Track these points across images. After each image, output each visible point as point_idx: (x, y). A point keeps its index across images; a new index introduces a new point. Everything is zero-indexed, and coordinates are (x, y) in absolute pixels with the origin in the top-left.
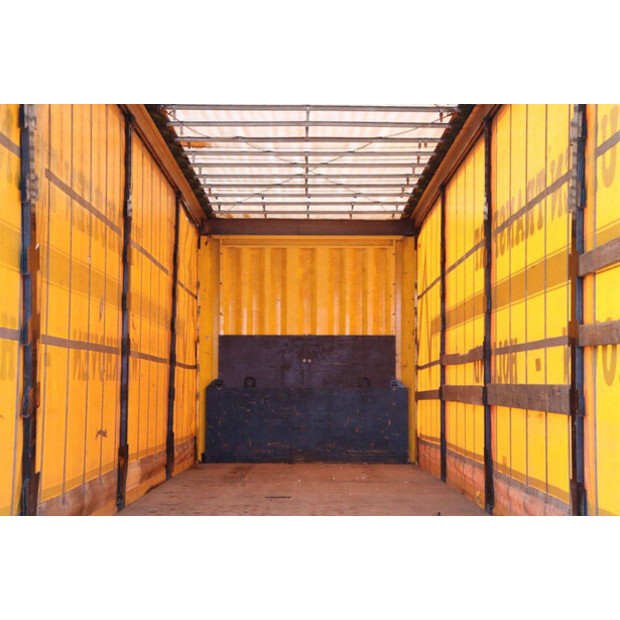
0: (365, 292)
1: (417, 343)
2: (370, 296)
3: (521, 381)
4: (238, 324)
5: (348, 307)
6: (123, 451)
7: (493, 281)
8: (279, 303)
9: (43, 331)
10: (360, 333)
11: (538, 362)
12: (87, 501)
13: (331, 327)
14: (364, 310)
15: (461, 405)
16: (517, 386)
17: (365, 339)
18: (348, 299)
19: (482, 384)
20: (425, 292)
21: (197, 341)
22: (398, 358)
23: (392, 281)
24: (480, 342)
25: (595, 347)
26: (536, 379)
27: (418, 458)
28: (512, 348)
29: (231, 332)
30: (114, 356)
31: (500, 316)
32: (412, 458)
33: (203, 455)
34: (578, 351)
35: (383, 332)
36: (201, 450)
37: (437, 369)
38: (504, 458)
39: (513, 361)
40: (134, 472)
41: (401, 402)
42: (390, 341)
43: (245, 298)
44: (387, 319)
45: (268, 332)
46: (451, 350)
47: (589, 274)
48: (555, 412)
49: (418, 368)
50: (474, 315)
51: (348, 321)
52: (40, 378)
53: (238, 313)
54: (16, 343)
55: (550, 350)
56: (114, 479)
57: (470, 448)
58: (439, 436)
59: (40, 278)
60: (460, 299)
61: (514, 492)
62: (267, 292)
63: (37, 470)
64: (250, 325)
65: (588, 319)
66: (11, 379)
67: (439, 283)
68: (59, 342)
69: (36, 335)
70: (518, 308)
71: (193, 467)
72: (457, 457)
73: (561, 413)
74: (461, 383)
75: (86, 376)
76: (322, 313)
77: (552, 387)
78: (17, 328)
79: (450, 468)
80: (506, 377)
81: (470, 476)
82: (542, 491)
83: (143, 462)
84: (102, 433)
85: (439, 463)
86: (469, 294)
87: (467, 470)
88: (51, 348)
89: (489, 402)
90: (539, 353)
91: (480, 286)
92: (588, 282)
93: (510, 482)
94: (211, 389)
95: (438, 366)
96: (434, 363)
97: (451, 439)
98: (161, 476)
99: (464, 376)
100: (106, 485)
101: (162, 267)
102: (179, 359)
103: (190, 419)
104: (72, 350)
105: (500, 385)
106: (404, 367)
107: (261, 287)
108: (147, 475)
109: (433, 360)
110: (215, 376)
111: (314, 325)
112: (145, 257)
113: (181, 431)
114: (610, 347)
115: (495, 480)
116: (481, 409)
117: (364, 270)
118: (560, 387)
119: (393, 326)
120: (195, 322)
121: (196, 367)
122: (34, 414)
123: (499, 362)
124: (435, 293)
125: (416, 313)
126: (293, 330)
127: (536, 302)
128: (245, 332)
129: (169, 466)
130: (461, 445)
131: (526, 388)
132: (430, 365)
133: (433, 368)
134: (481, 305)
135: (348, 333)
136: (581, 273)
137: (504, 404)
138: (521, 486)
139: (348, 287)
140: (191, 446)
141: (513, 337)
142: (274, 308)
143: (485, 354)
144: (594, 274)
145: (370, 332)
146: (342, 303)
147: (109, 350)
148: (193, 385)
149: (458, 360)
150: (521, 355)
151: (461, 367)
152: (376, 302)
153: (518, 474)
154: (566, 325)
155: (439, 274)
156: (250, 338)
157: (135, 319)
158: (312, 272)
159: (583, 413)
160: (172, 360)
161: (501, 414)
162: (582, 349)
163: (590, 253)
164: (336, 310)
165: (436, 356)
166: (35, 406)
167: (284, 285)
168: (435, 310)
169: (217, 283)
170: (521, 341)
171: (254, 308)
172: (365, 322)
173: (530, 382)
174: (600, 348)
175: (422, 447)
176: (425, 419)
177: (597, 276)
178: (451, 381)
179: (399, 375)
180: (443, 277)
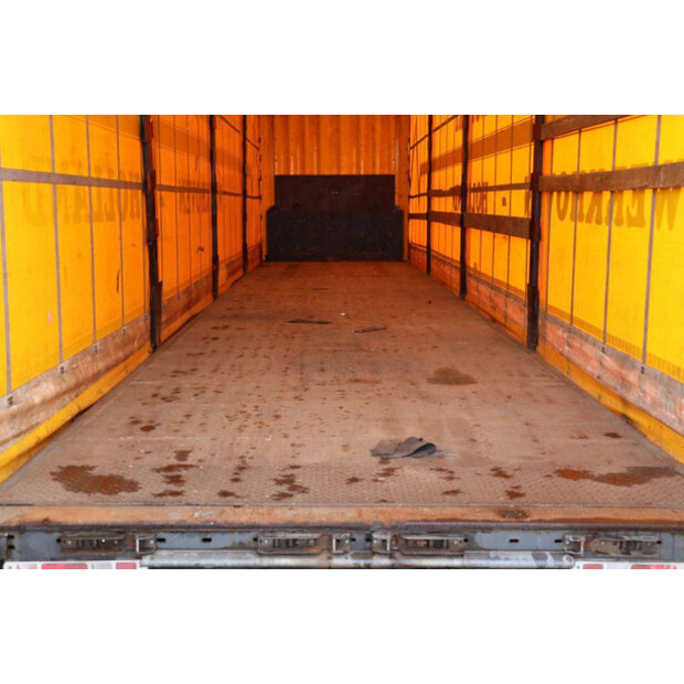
0: (374, 144)
1: (409, 180)
2: (378, 148)
3: (490, 212)
4: (288, 168)
5: (363, 155)
6: (215, 259)
7: (469, 140)
8: (315, 153)
9: (158, 182)
10: (370, 173)
11: (504, 200)
12: (194, 296)
13: (351, 169)
14: (374, 158)
15: (442, 225)
16: (487, 216)
17: (374, 177)
18: (362, 149)
19: (459, 212)
20: (416, 145)
21: (260, 179)
22: (397, 190)
23: (393, 136)
24: (459, 182)
25: (551, 193)
26: (502, 211)
27: (409, 258)
28: (484, 189)
29: (282, 172)
30: (206, 195)
31: (475, 165)
32: (406, 258)
33: (266, 257)
34: (537, 195)
35: (386, 172)
36: (264, 253)
37: (424, 199)
38: (475, 264)
39: (484, 198)
40: (223, 273)
41: (399, 220)
42: (390, 178)
43: (292, 148)
44: (390, 164)
45: (308, 173)
46: (436, 186)
47: (547, 139)
48: (517, 236)
49: (410, 197)
50: (454, 163)
51: (362, 164)
52: (158, 216)
53: (288, 160)
54: (140, 192)
55: (514, 192)
56: (211, 279)
57: (449, 255)
58: (425, 244)
59: (154, 143)
60: (443, 151)
61: (482, 288)
62: (307, 145)
63: (160, 280)
64: (295, 168)
65: (546, 171)
66: (138, 217)
67: (427, 139)
68: (170, 189)
69: (154, 185)
70: (489, 161)
71: (260, 265)
72: (438, 260)
73: (522, 237)
74: (443, 210)
75: (188, 211)
76: (344, 160)
77: (515, 219)
78: (140, 181)
79: (433, 266)
80: (478, 209)
81: (448, 273)
82: (504, 288)
83: (228, 265)
84: (201, 249)
85: (425, 263)
86: (450, 148)
87: (447, 269)
88: (164, 193)
89: (465, 225)
90: (505, 193)
91: (459, 143)
92: (547, 145)
93: (479, 281)
94: (270, 212)
95: (426, 197)
96: (423, 195)
97: (435, 247)
98: (240, 273)
99: (445, 205)
100: (205, 284)
101: (236, 130)
102: (249, 193)
103: (257, 233)
104: (178, 194)
105: (473, 214)
106: (400, 196)
107: (303, 141)
108: (231, 274)
109: (422, 192)
110: (273, 203)
111: (339, 167)
112: (225, 123)
113: (252, 242)
114: (563, 194)
115: (468, 278)
116: (458, 230)
117: (373, 129)
118: (522, 219)
119: (393, 168)
120: (258, 167)
121: (260, 197)
122: (155, 241)
123: (473, 199)
124: (424, 146)
125: (409, 159)
126: (326, 172)
127: (504, 157)
128: (292, 173)
129: (245, 265)
130: (442, 251)
131: (495, 218)
132: (419, 195)
133: (422, 198)
134: (460, 156)
135: (362, 173)
136: (542, 138)
137: (477, 228)
138: (488, 284)
139: (363, 141)
140: (258, 251)
141: (485, 181)
142: (312, 156)
143: (462, 191)
144: (553, 139)
145: (378, 172)
146: (358, 152)
147: (204, 191)
148: (258, 210)
149: (441, 194)
150: (490, 195)
151: (443, 199)
152: (382, 152)
153: (485, 275)
154: (528, 175)
155: (427, 133)
156: (295, 177)
157: (219, 168)
158: (338, 130)
159: (540, 237)
160: (245, 195)
161: (474, 234)
162: (540, 193)
163: (550, 124)
164: (354, 157)
165: (424, 189)
166: (156, 236)
167: (318, 140)
168: (424, 158)
169: (273, 139)
170: (491, 184)
171: (298, 156)
172: (374, 165)
173: (497, 214)
174: (555, 194)
175: (412, 251)
176: (416, 232)
177: (555, 141)
178: (436, 208)
179: (397, 202)
180: (430, 135)
